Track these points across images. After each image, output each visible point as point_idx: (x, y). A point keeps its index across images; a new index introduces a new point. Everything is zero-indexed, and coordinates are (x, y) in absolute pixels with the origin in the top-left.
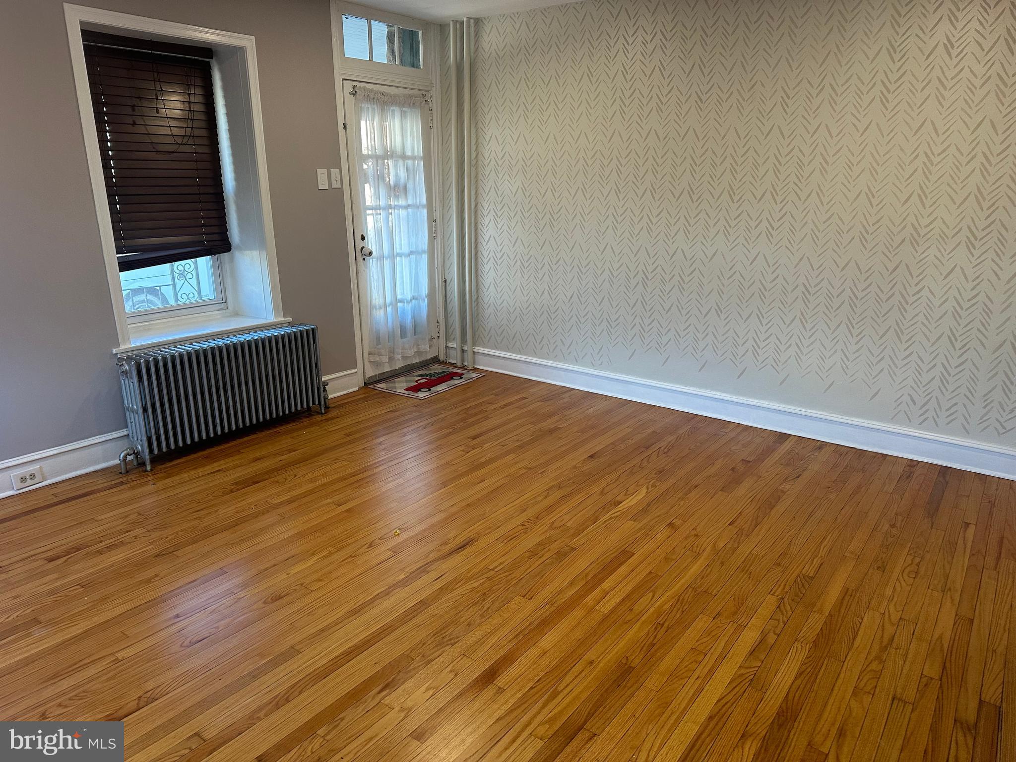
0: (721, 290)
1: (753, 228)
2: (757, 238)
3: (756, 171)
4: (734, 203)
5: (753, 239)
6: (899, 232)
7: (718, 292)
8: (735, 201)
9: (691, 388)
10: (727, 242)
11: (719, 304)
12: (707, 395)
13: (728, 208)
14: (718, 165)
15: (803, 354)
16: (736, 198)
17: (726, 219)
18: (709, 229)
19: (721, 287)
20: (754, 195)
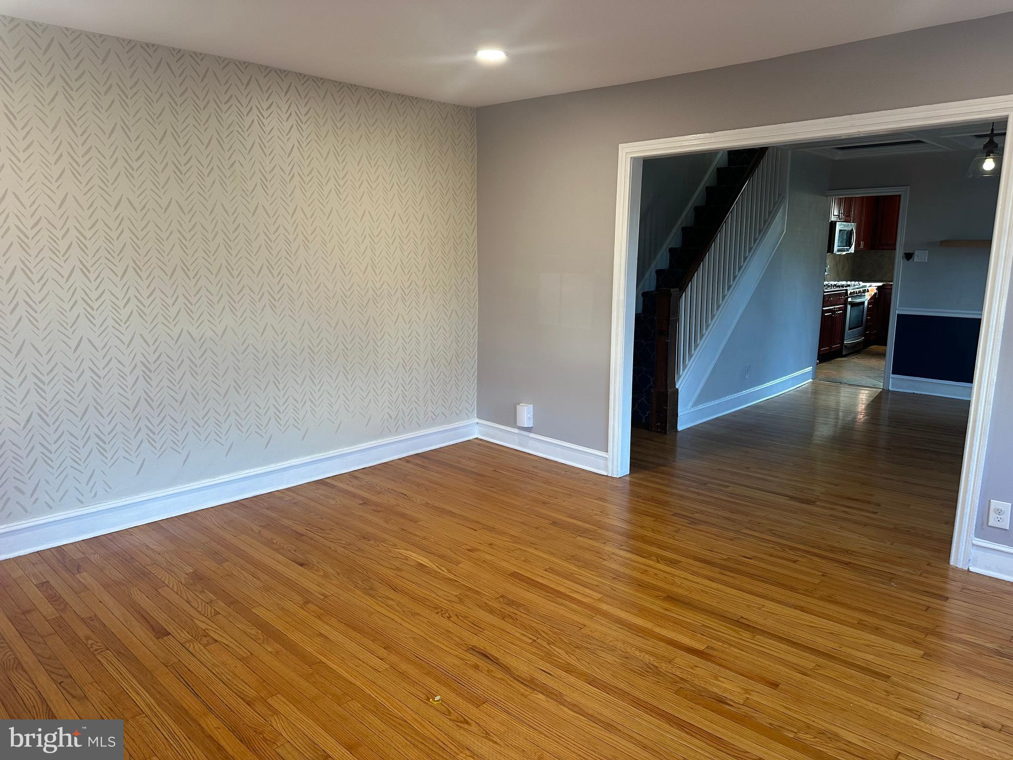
0: (237, 366)
1: (257, 301)
2: (263, 310)
3: (249, 247)
4: (234, 278)
5: (259, 312)
6: (365, 295)
7: (235, 368)
8: (235, 276)
9: (221, 477)
10: (234, 317)
11: (237, 380)
12: (241, 476)
13: (229, 283)
14: (211, 240)
15: (316, 406)
16: (235, 273)
17: (229, 295)
18: (214, 306)
19: (236, 362)
20: (252, 270)
